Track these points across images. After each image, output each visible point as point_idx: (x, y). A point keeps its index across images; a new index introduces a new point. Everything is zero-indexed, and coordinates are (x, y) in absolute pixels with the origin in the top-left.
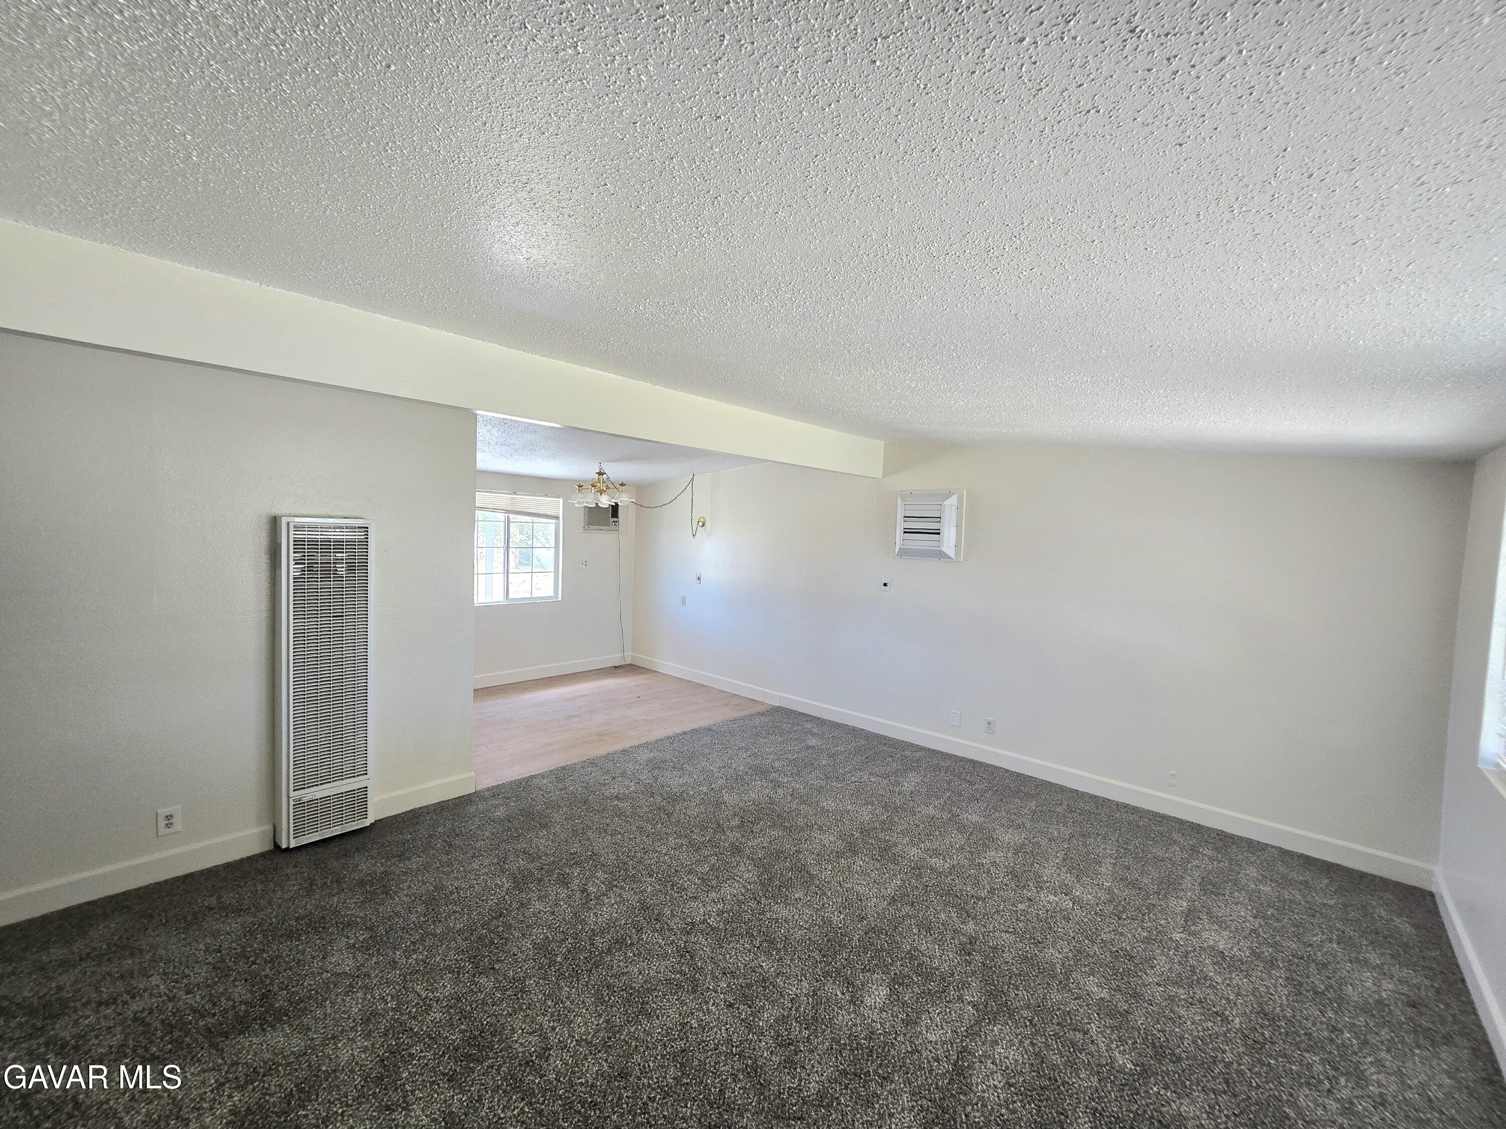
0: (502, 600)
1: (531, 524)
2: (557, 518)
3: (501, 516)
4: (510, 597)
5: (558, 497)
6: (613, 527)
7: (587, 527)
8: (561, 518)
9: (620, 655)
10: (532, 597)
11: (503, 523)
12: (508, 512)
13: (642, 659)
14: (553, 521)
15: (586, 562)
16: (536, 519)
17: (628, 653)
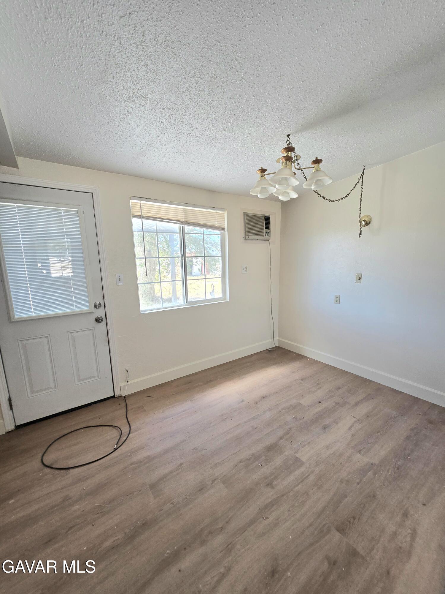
0: (182, 303)
1: (203, 235)
2: (223, 229)
3: (176, 227)
4: (190, 300)
5: (222, 209)
6: (266, 237)
7: (247, 237)
8: (226, 229)
9: (270, 340)
10: (206, 300)
11: (178, 234)
12: (182, 222)
13: (290, 344)
14: (219, 232)
15: (246, 268)
16: (206, 231)
17: (276, 338)
